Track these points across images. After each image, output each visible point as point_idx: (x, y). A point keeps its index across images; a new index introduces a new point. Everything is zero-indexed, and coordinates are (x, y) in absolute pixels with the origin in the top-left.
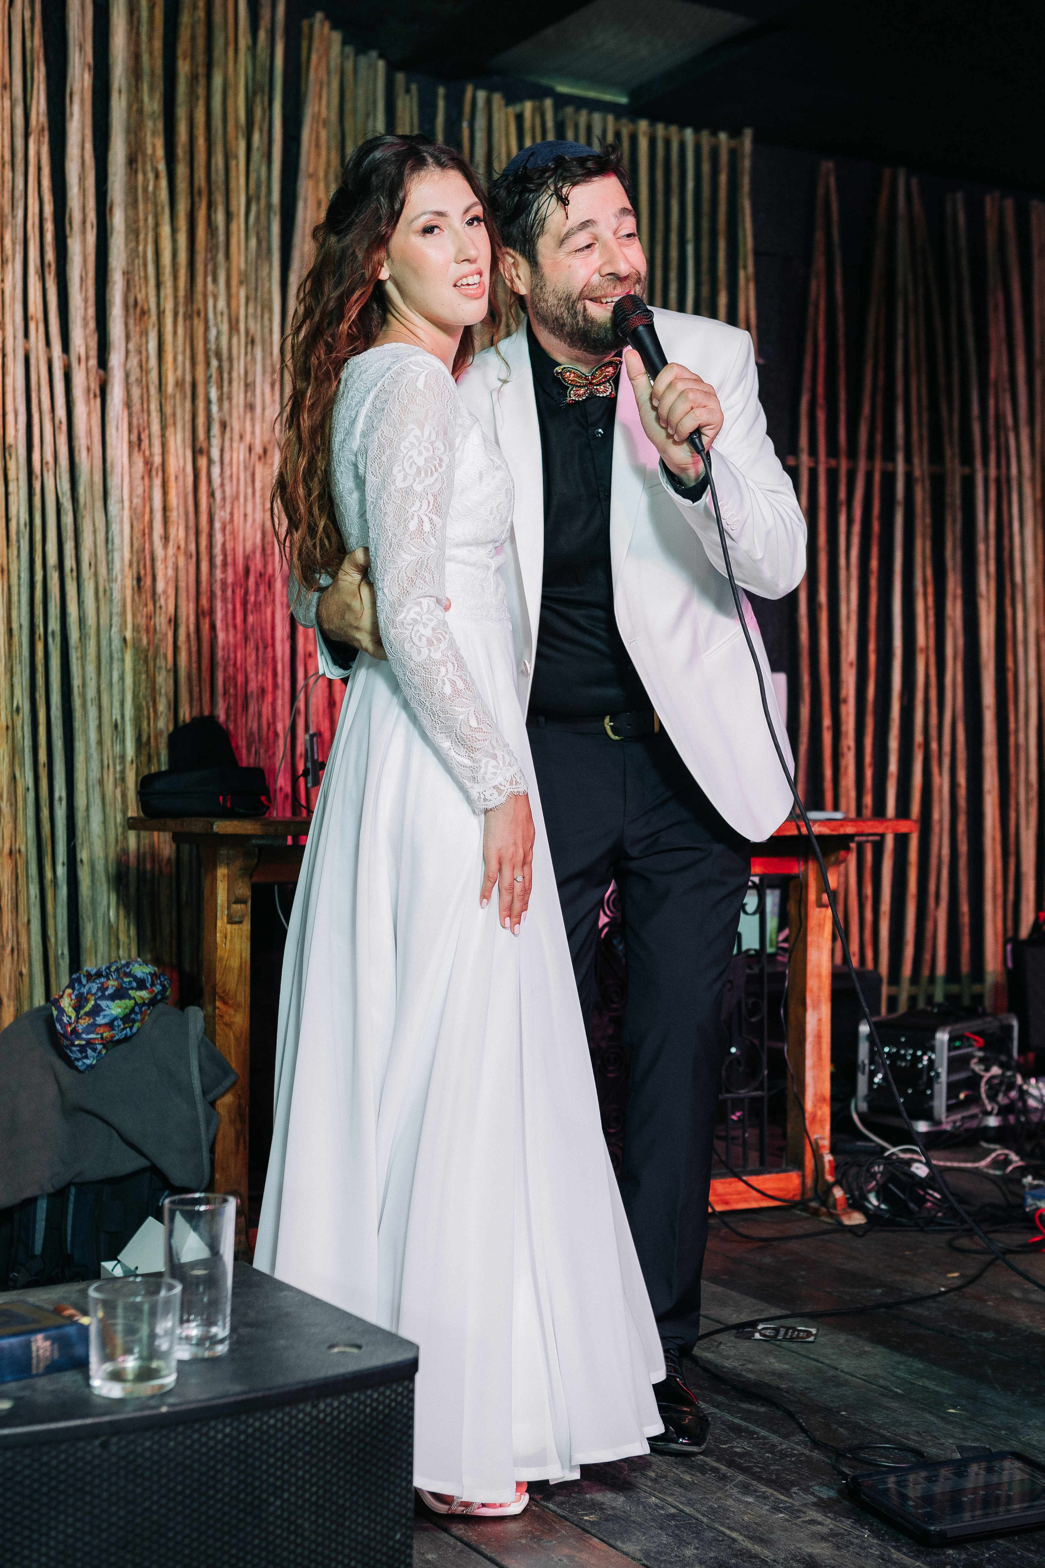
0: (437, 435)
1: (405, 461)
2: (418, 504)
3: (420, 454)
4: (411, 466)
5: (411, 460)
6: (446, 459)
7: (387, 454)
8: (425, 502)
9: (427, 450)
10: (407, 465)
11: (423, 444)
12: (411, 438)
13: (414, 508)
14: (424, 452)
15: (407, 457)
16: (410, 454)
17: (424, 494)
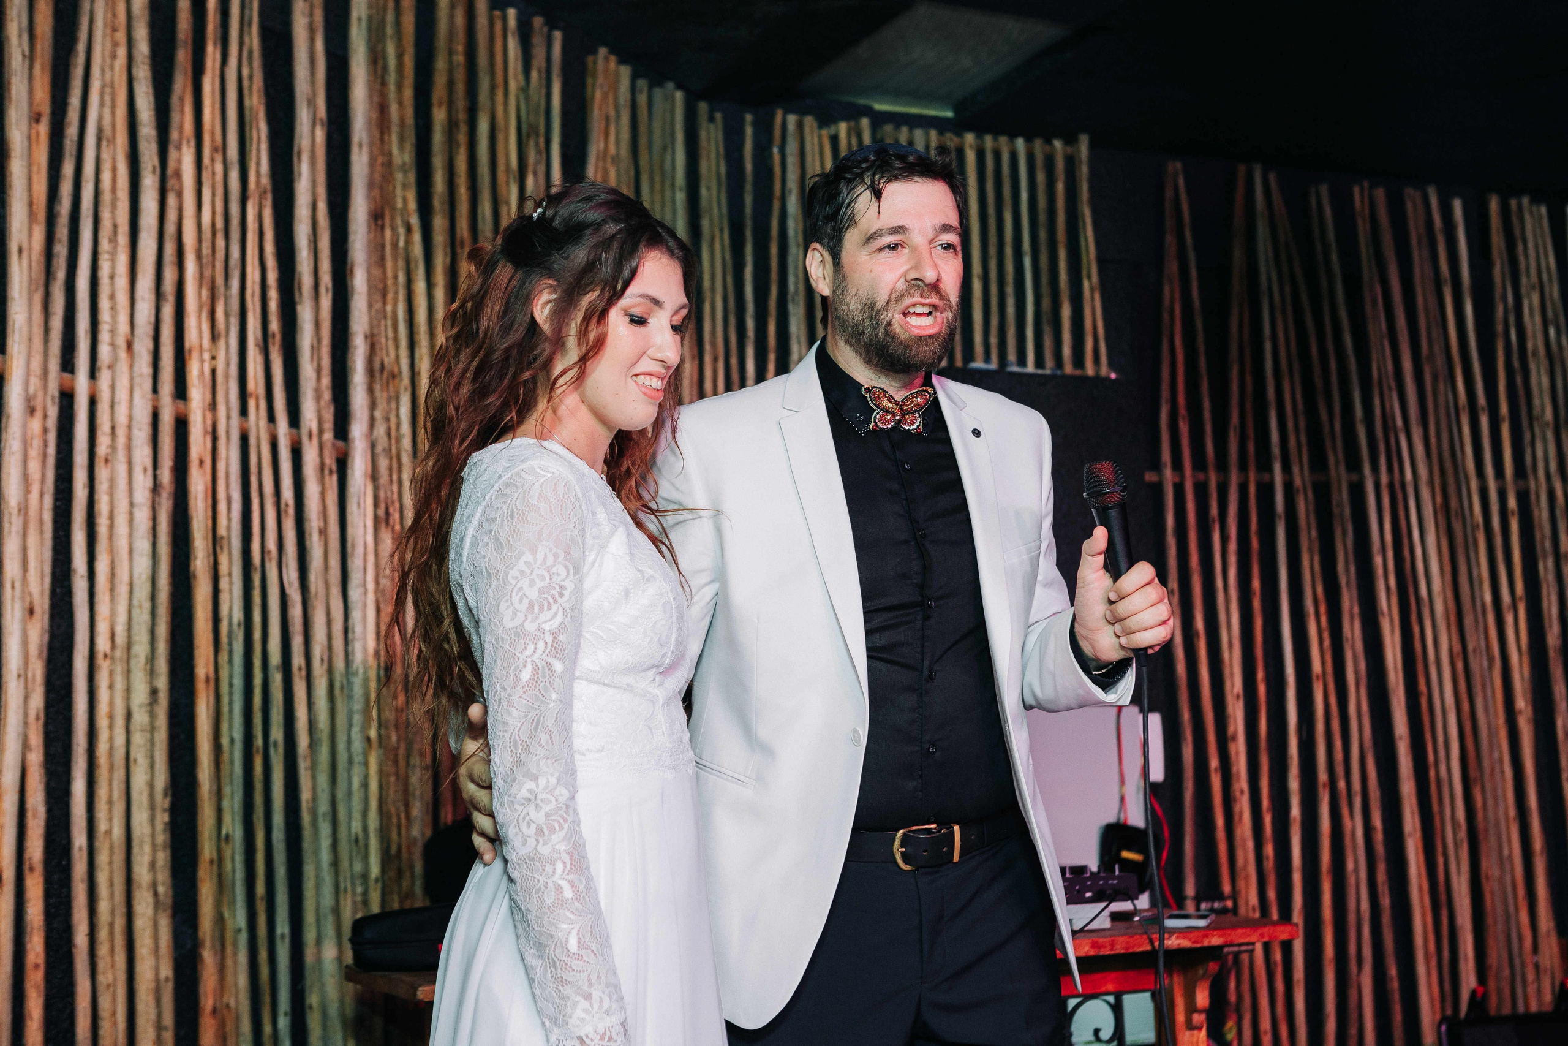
0: (556, 556)
1: (514, 594)
2: (531, 647)
3: (532, 584)
4: (521, 601)
5: (521, 593)
6: (569, 585)
7: (493, 587)
8: (541, 644)
9: (543, 578)
10: (516, 599)
11: (536, 572)
12: (521, 565)
13: (528, 652)
14: (537, 580)
15: (516, 589)
16: (519, 585)
17: (539, 634)
